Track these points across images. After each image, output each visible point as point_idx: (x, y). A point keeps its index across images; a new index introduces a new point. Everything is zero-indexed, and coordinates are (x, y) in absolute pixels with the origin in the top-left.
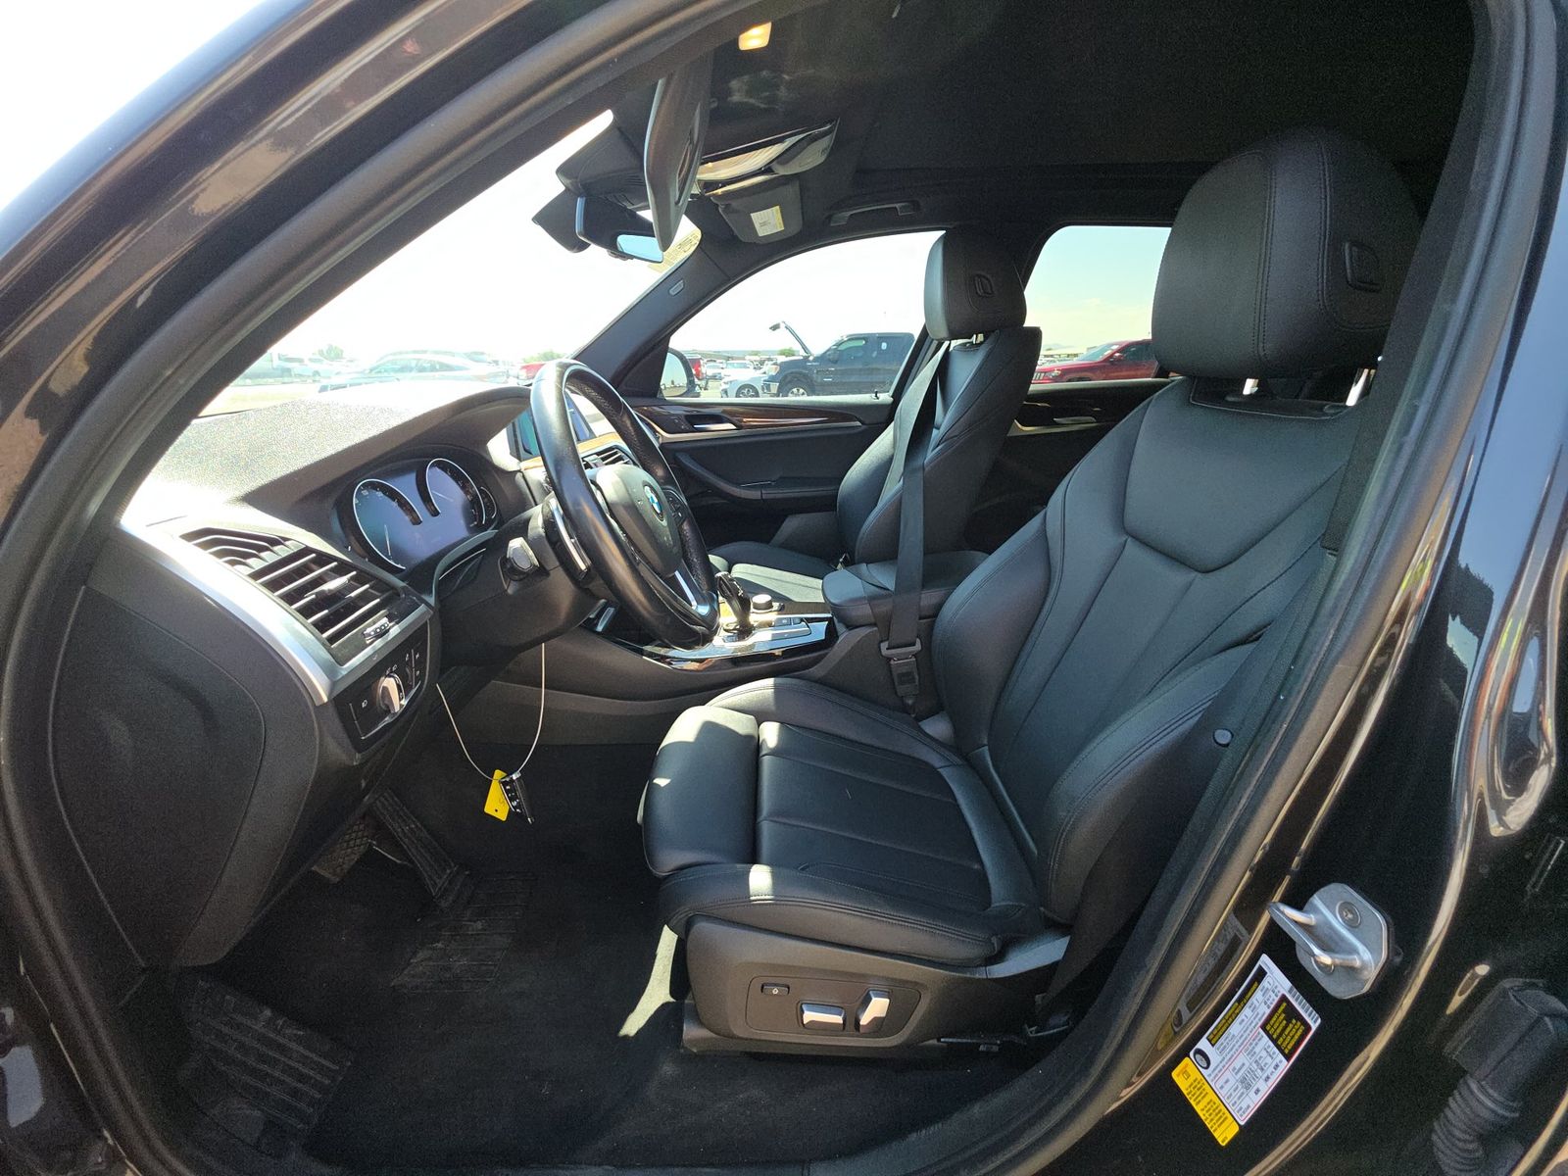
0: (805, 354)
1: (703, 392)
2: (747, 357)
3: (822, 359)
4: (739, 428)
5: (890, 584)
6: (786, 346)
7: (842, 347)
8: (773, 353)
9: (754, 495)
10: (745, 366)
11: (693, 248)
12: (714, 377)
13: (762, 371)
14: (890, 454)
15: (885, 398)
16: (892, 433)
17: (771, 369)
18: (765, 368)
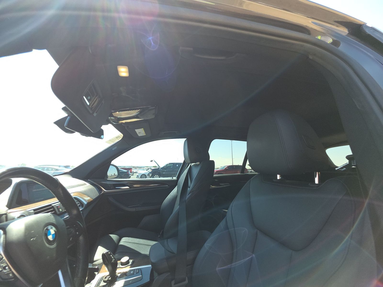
0: (158, 167)
1: (132, 176)
2: (145, 168)
3: (163, 168)
4: (130, 188)
5: (175, 251)
6: (155, 165)
7: (167, 166)
8: (152, 167)
9: (133, 210)
10: (144, 170)
11: (121, 139)
12: (136, 172)
13: (148, 171)
14: (177, 194)
15: (175, 178)
16: (177, 188)
17: (150, 171)
18: (149, 170)
